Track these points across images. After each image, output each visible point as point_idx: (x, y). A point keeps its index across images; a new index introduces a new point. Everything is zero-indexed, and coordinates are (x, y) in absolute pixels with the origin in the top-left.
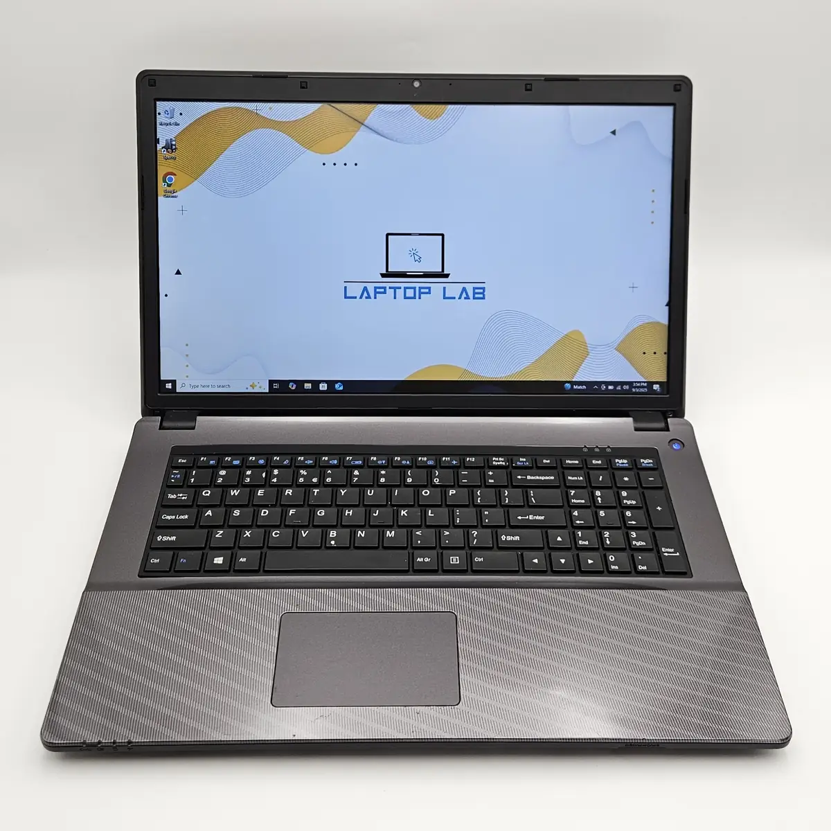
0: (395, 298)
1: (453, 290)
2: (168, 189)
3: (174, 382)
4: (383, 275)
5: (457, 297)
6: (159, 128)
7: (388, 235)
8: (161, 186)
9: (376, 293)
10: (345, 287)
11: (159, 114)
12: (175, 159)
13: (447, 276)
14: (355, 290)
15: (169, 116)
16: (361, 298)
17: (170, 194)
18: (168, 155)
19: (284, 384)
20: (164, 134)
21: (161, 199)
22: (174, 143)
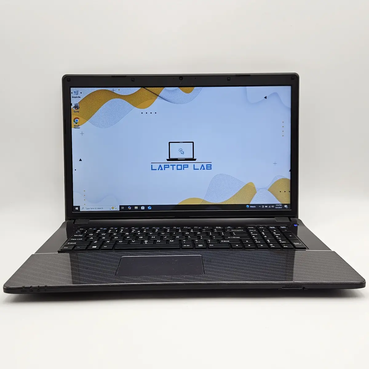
0: (173, 170)
1: (198, 166)
2: (76, 125)
3: (79, 207)
4: (168, 160)
5: (200, 168)
6: (72, 99)
7: (169, 143)
8: (73, 124)
9: (165, 167)
10: (152, 165)
11: (72, 93)
12: (78, 112)
13: (195, 160)
14: (156, 166)
15: (76, 94)
16: (158, 170)
17: (77, 127)
18: (76, 110)
19: (126, 207)
20: (74, 102)
21: (73, 129)
22: (78, 105)
